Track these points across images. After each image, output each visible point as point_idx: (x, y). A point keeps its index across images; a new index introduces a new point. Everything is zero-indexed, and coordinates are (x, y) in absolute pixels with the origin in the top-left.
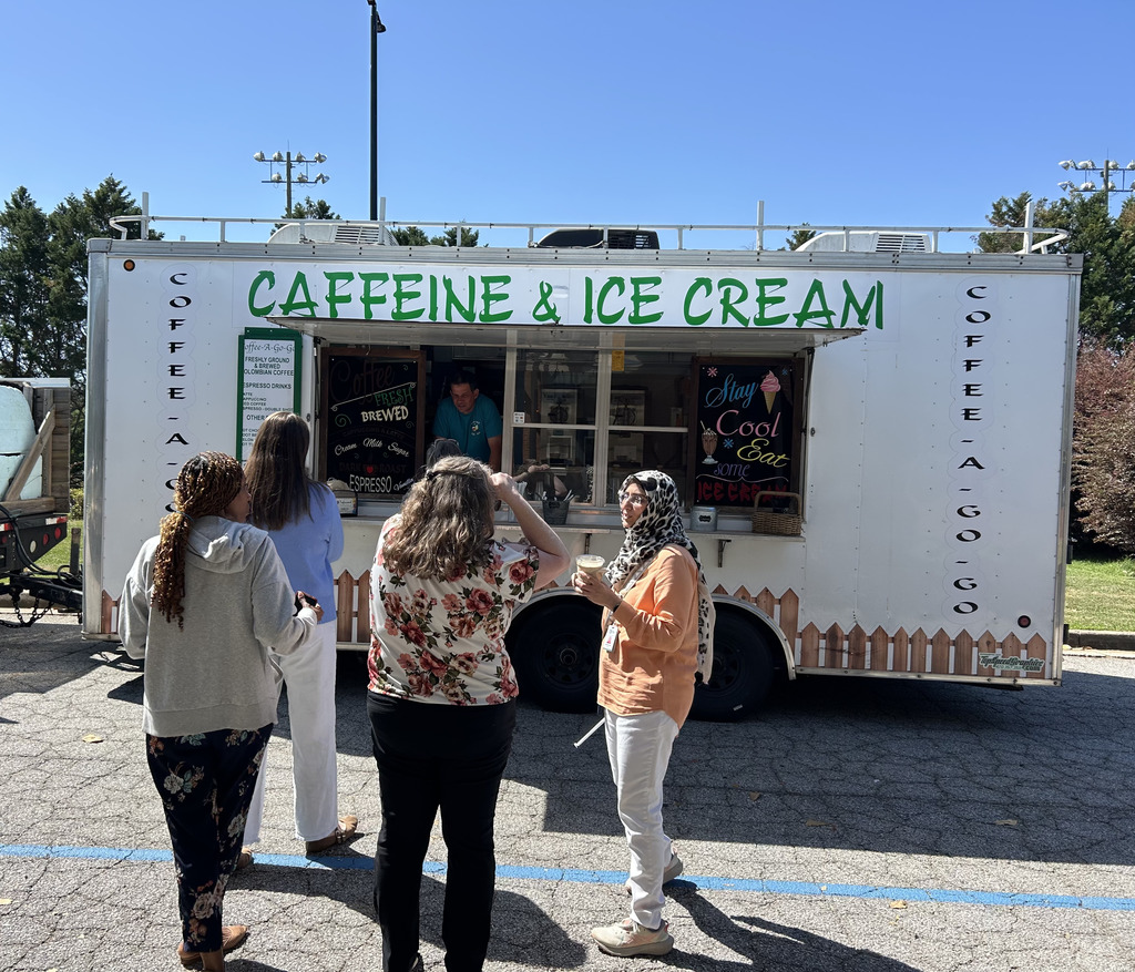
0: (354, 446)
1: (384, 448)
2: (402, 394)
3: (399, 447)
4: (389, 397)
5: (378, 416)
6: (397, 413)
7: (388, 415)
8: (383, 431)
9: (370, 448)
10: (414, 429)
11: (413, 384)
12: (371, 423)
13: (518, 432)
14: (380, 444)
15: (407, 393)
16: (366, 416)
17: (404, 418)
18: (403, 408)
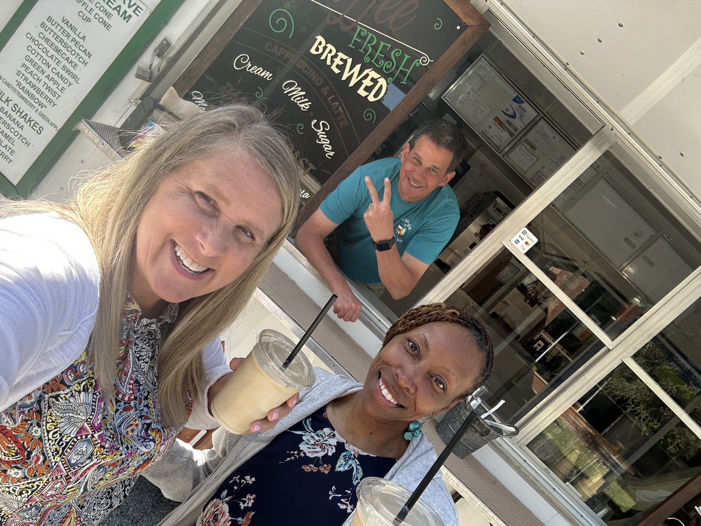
0: (267, 75)
1: (305, 117)
2: (399, 60)
3: (329, 135)
4: (375, 48)
5: (337, 61)
6: (367, 82)
7: (352, 74)
8: (325, 91)
9: (287, 98)
10: (371, 127)
11: (425, 60)
12: (318, 63)
13: (504, 258)
14: (305, 106)
15: (407, 65)
16: (321, 46)
17: (371, 98)
18: (382, 81)
